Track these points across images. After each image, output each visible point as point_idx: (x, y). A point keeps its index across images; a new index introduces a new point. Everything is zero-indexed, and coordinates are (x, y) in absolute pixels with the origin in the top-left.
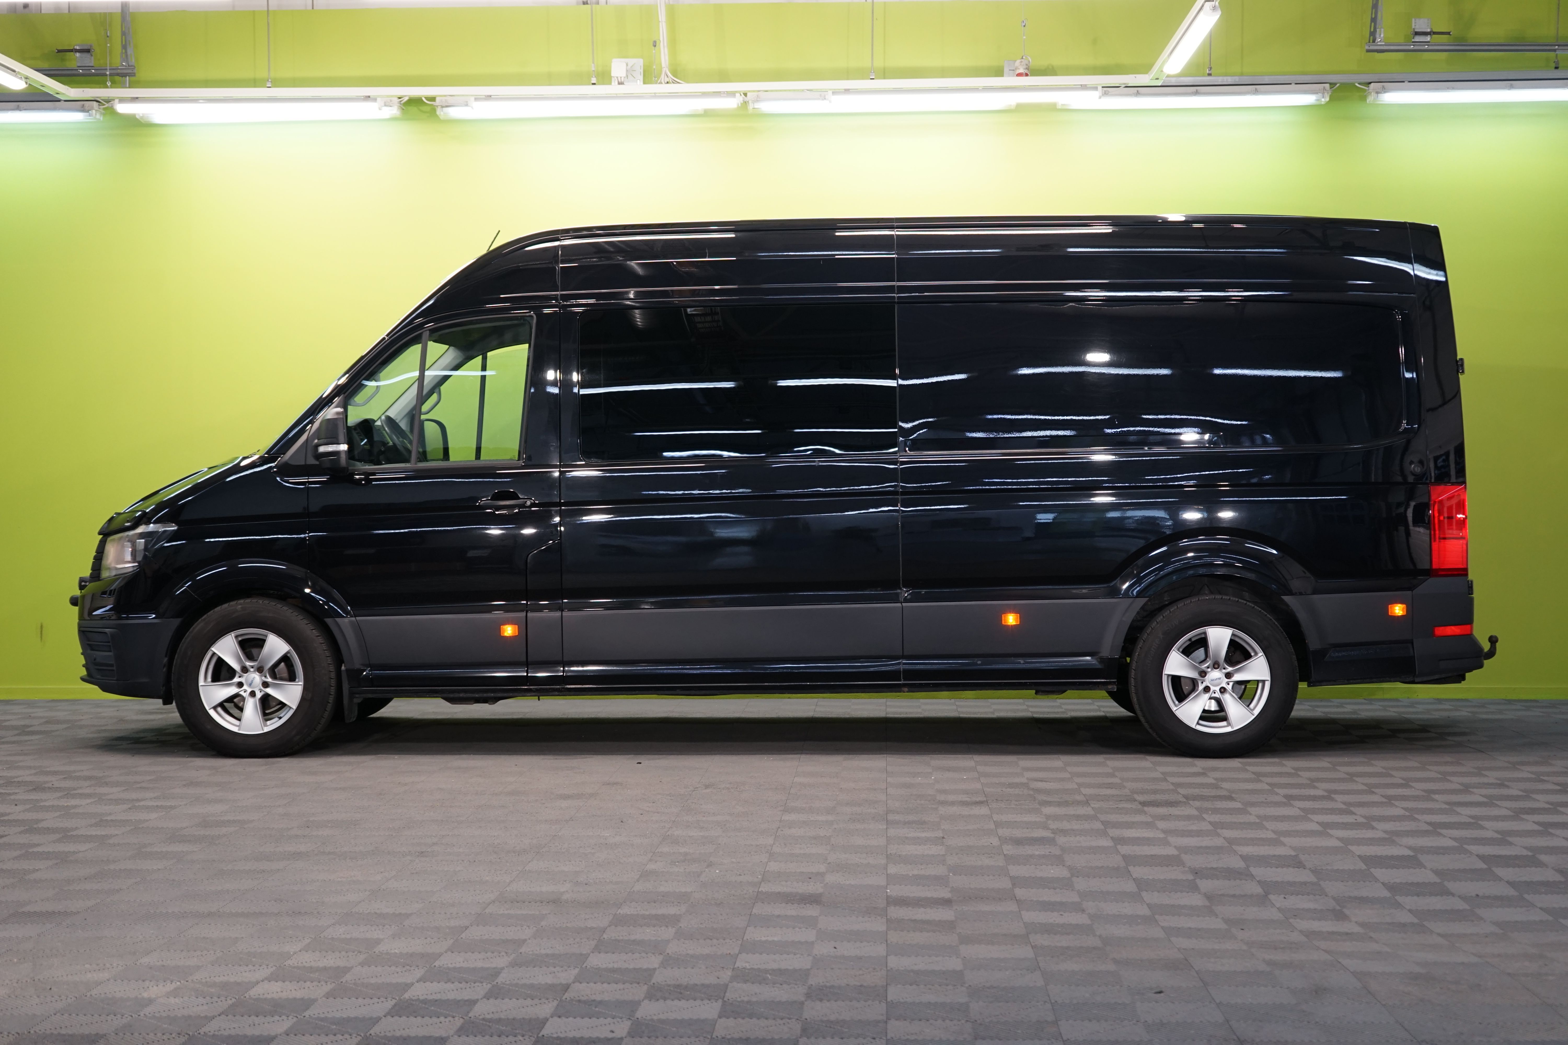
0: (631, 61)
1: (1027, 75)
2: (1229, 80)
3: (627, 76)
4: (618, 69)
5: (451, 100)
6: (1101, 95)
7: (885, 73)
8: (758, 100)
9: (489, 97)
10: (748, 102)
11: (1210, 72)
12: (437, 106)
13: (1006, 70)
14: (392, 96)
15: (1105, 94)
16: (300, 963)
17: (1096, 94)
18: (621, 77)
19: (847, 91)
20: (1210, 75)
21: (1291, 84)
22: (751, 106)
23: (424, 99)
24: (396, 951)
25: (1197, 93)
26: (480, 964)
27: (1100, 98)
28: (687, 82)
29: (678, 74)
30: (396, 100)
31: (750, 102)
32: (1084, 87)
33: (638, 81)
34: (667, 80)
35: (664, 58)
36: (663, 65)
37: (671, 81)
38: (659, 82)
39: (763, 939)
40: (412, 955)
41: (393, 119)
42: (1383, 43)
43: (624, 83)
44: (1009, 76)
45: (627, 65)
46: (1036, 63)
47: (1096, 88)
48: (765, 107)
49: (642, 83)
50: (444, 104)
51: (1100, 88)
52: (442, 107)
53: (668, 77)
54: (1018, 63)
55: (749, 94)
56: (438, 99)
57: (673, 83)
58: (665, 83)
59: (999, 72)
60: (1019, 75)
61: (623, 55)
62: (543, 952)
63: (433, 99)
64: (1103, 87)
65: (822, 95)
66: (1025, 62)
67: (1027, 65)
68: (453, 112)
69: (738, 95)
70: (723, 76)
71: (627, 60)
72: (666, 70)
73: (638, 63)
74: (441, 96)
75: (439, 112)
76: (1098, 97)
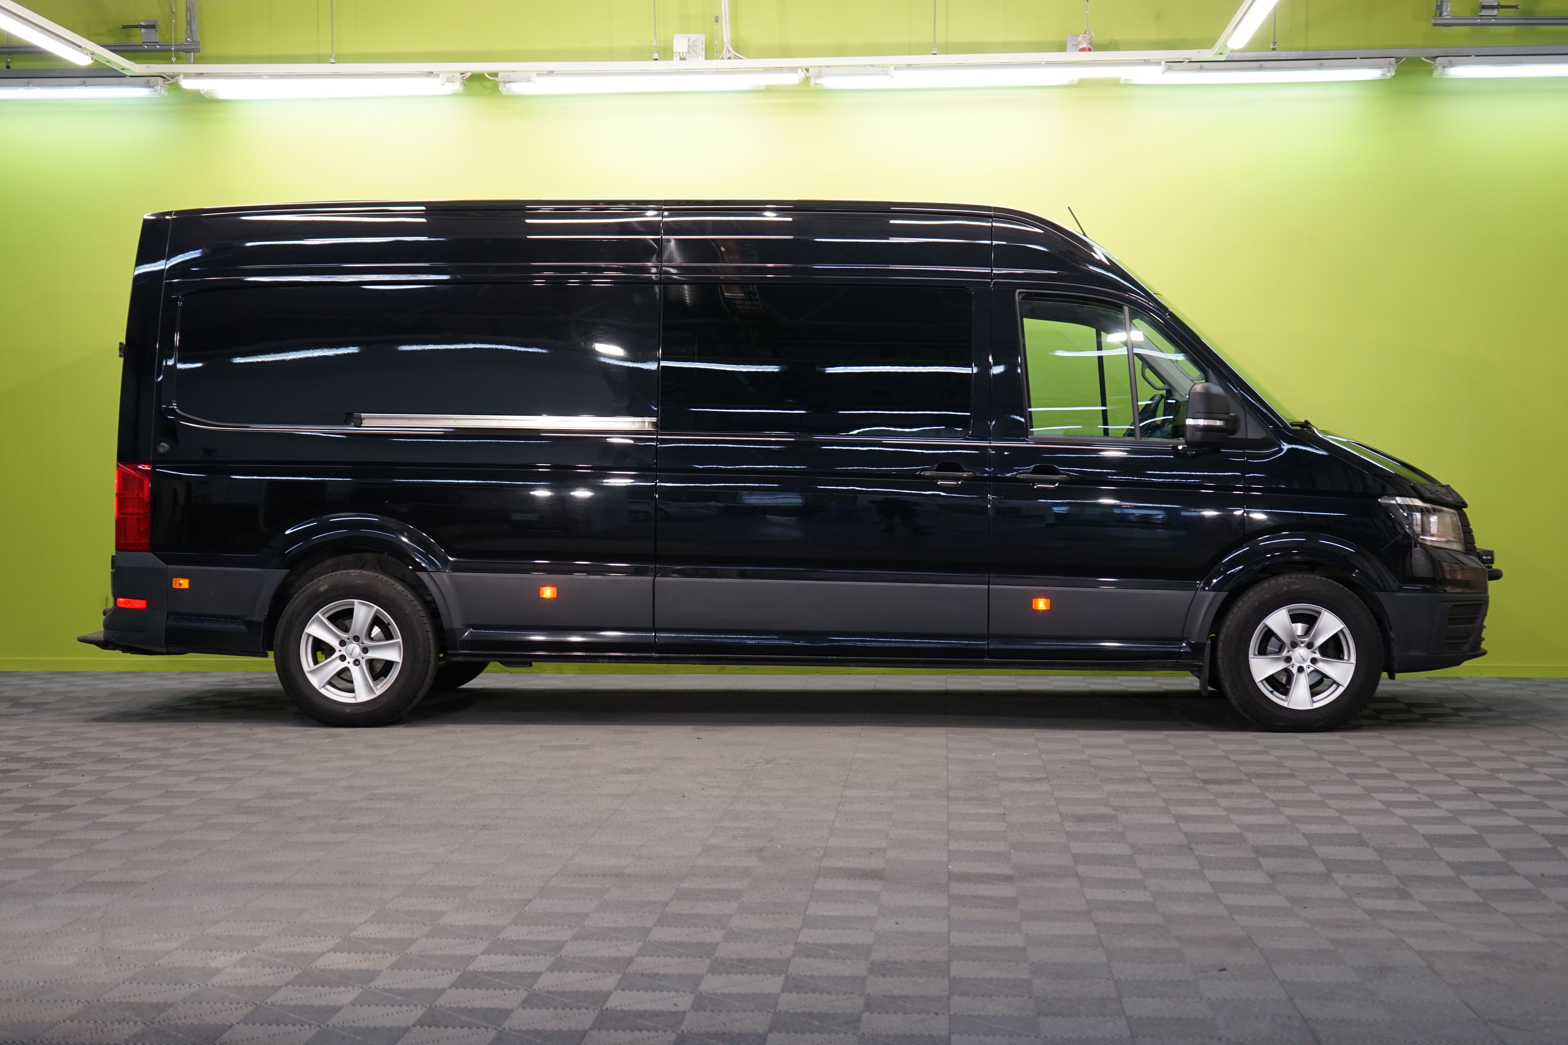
0: (693, 37)
1: (1090, 50)
2: (1294, 55)
3: (689, 52)
4: (680, 44)
5: (513, 76)
6: (1165, 69)
7: (947, 49)
8: (819, 75)
9: (551, 73)
10: (810, 77)
11: (1274, 47)
12: (500, 82)
13: (1069, 45)
14: (455, 72)
15: (1169, 69)
16: (365, 934)
17: (1159, 69)
18: (683, 53)
19: (909, 66)
20: (1274, 49)
21: (1356, 58)
22: (813, 82)
23: (486, 75)
24: (460, 923)
25: (1261, 68)
26: (543, 937)
27: (1163, 73)
28: (749, 57)
29: (740, 49)
30: (459, 76)
31: (812, 77)
32: (1147, 62)
33: (700, 56)
34: (729, 55)
35: (726, 33)
36: (725, 40)
37: (733, 57)
38: (721, 57)
39: (825, 914)
40: (476, 927)
41: (456, 95)
42: (1450, 17)
43: (686, 59)
44: (1072, 51)
45: (689, 40)
46: (1099, 38)
47: (1159, 63)
48: (827, 82)
49: (704, 58)
50: (506, 80)
51: (1163, 63)
52: (505, 83)
53: (729, 52)
54: (1080, 38)
55: (810, 70)
56: (500, 75)
58: (727, 59)
59: (1061, 47)
60: (1082, 50)
61: (685, 30)
62: (606, 925)
63: (495, 75)
64: (1166, 62)
65: (884, 70)
66: (1088, 37)
67: (1090, 40)
68: (516, 88)
69: (800, 70)
70: (785, 52)
71: (689, 35)
72: (728, 45)
73: (700, 39)
74: (503, 72)
75: (501, 87)
76: (1162, 72)
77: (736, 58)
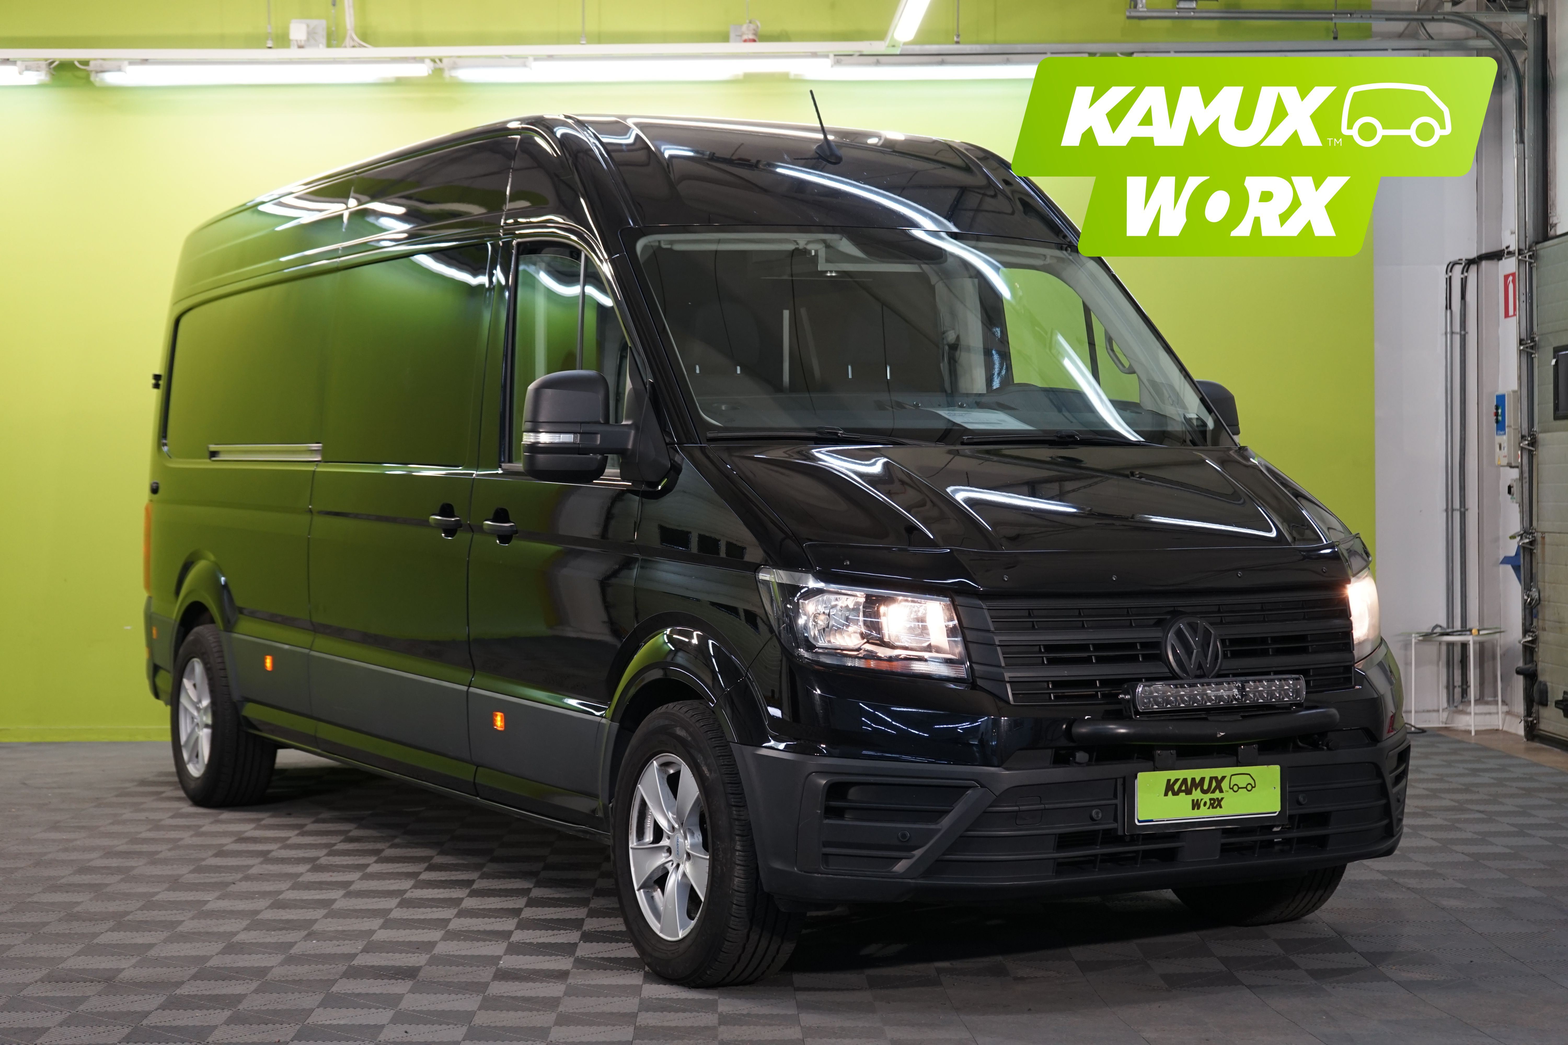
0: (313, 23)
1: (754, 41)
2: (978, 48)
3: (308, 38)
4: (298, 31)
5: (106, 65)
6: (833, 64)
7: (600, 38)
8: (455, 67)
9: (145, 61)
10: (444, 69)
11: (958, 40)
12: (91, 71)
13: (732, 35)
14: (39, 60)
15: (838, 63)
17: (828, 62)
18: (301, 40)
19: (550, 57)
20: (957, 43)
21: (1045, 53)
22: (447, 74)
23: (77, 64)
25: (942, 63)
27: (832, 66)
28: (375, 45)
29: (365, 37)
30: (44, 64)
32: (814, 55)
33: (321, 44)
34: (352, 43)
35: (349, 20)
36: (348, 26)
37: (357, 45)
38: (344, 45)
41: (41, 86)
42: (1145, 10)
43: (306, 46)
44: (735, 41)
45: (308, 26)
46: (763, 29)
47: (827, 56)
48: (464, 74)
49: (325, 46)
50: (99, 69)
51: (831, 56)
52: (97, 72)
53: (353, 40)
54: (744, 28)
55: (445, 60)
56: (92, 63)
57: (360, 47)
58: (350, 47)
59: (725, 38)
60: (745, 41)
61: (304, 15)
63: (86, 63)
64: (835, 55)
65: (522, 61)
66: (752, 26)
67: (754, 30)
68: (111, 78)
69: (428, 61)
70: (418, 40)
71: (308, 21)
72: (350, 32)
73: (321, 26)
74: (95, 59)
75: (93, 78)
76: (830, 66)
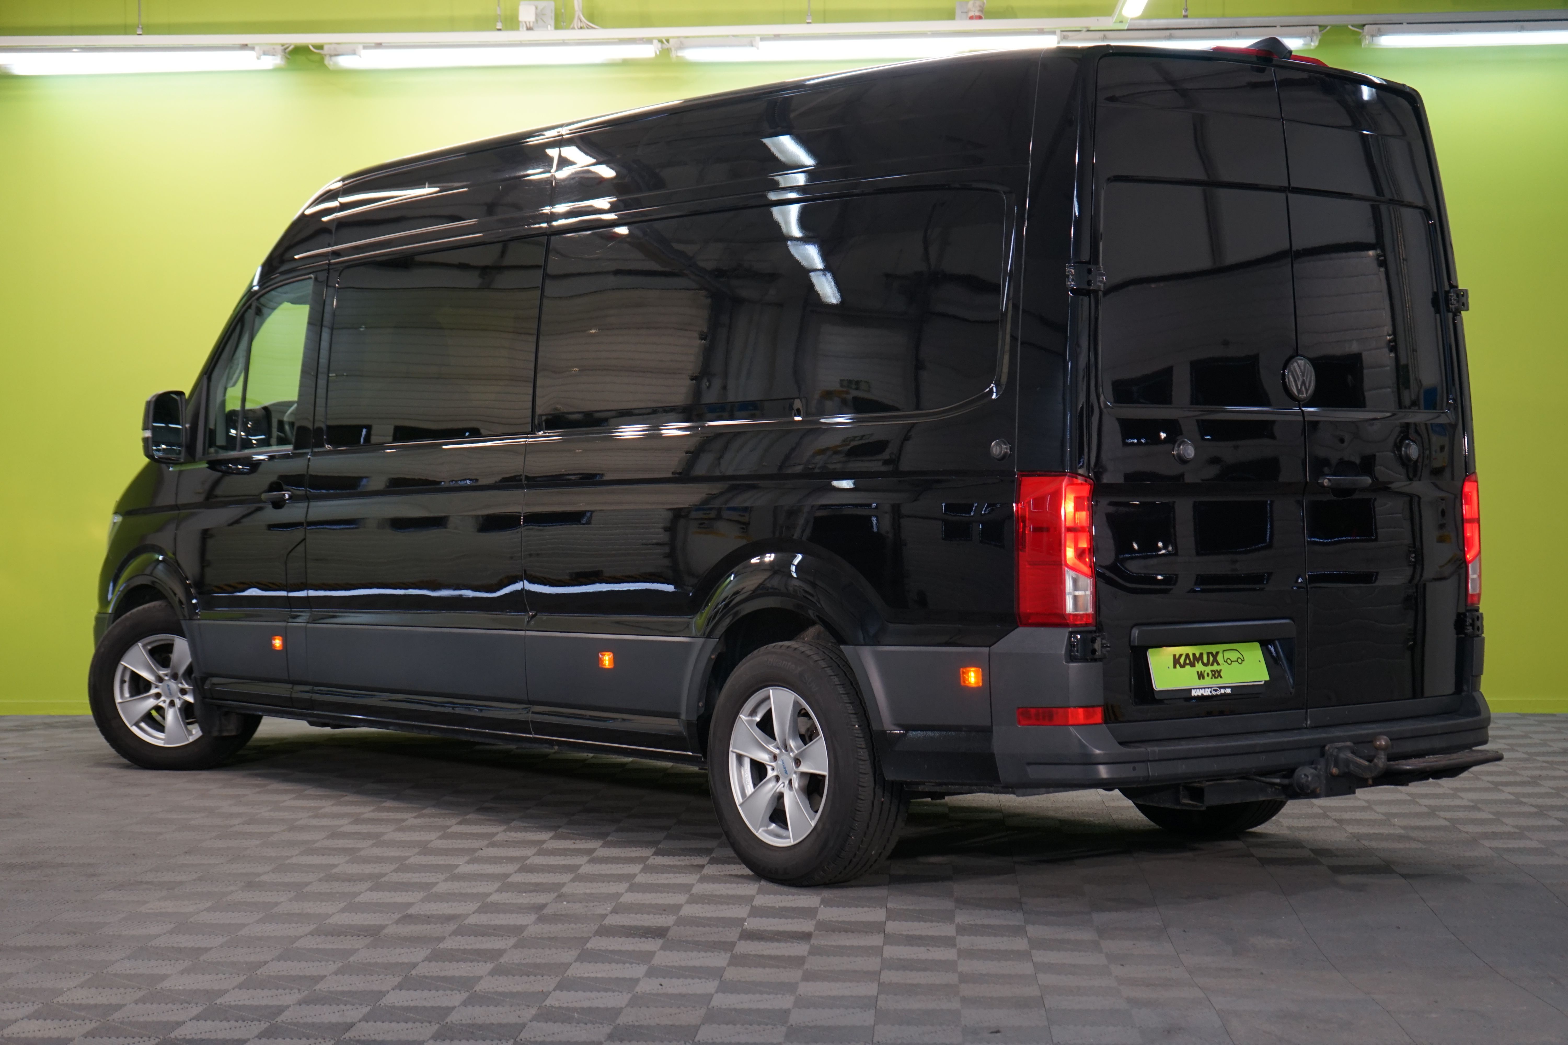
0: (541, 4)
1: (980, 18)
2: (1205, 22)
3: (536, 20)
4: (526, 12)
5: (338, 48)
6: (1060, 39)
7: (825, 17)
8: (681, 47)
9: (378, 45)
10: (671, 49)
11: (1186, 14)
12: (325, 55)
13: (958, 13)
14: (276, 45)
15: (1064, 38)
16: (70, 1000)
17: (1055, 37)
18: (529, 22)
19: (777, 37)
20: (1185, 16)
22: (673, 54)
23: (312, 48)
24: (181, 988)
25: (1170, 37)
26: (263, 1002)
28: (604, 27)
29: (594, 18)
30: (280, 49)
31: (673, 49)
32: (1041, 31)
33: (549, 26)
34: (580, 25)
36: (576, 8)
37: (585, 26)
38: (572, 26)
39: (586, 975)
40: (195, 992)
43: (534, 29)
44: (961, 19)
45: (536, 8)
46: (992, 4)
47: (1054, 32)
48: (689, 54)
49: (553, 28)
50: (333, 52)
51: (1058, 31)
52: (331, 56)
53: (581, 21)
54: (970, 4)
55: (671, 41)
56: (326, 47)
57: (588, 28)
58: (578, 29)
59: (950, 15)
60: (971, 18)
62: (340, 989)
63: (321, 47)
64: (1062, 31)
65: (748, 41)
66: (978, 3)
67: (980, 6)
68: (341, 62)
69: (657, 41)
70: (645, 21)
71: (536, 3)
72: (578, 13)
73: (549, 7)
74: (327, 43)
75: (327, 61)
77: (589, 27)
